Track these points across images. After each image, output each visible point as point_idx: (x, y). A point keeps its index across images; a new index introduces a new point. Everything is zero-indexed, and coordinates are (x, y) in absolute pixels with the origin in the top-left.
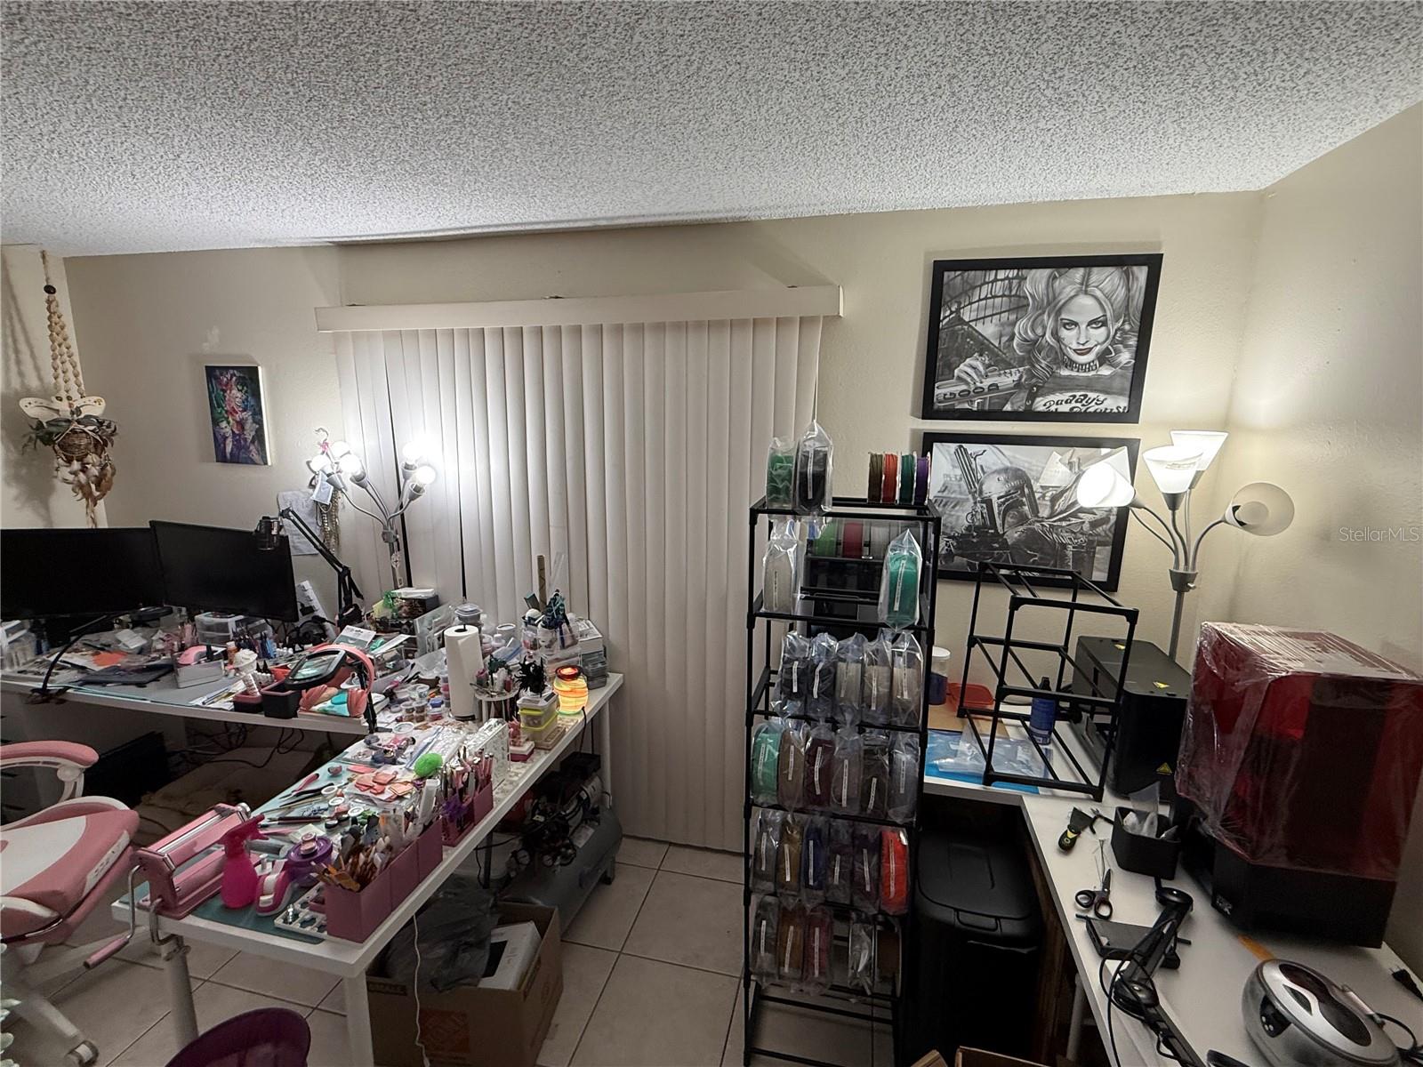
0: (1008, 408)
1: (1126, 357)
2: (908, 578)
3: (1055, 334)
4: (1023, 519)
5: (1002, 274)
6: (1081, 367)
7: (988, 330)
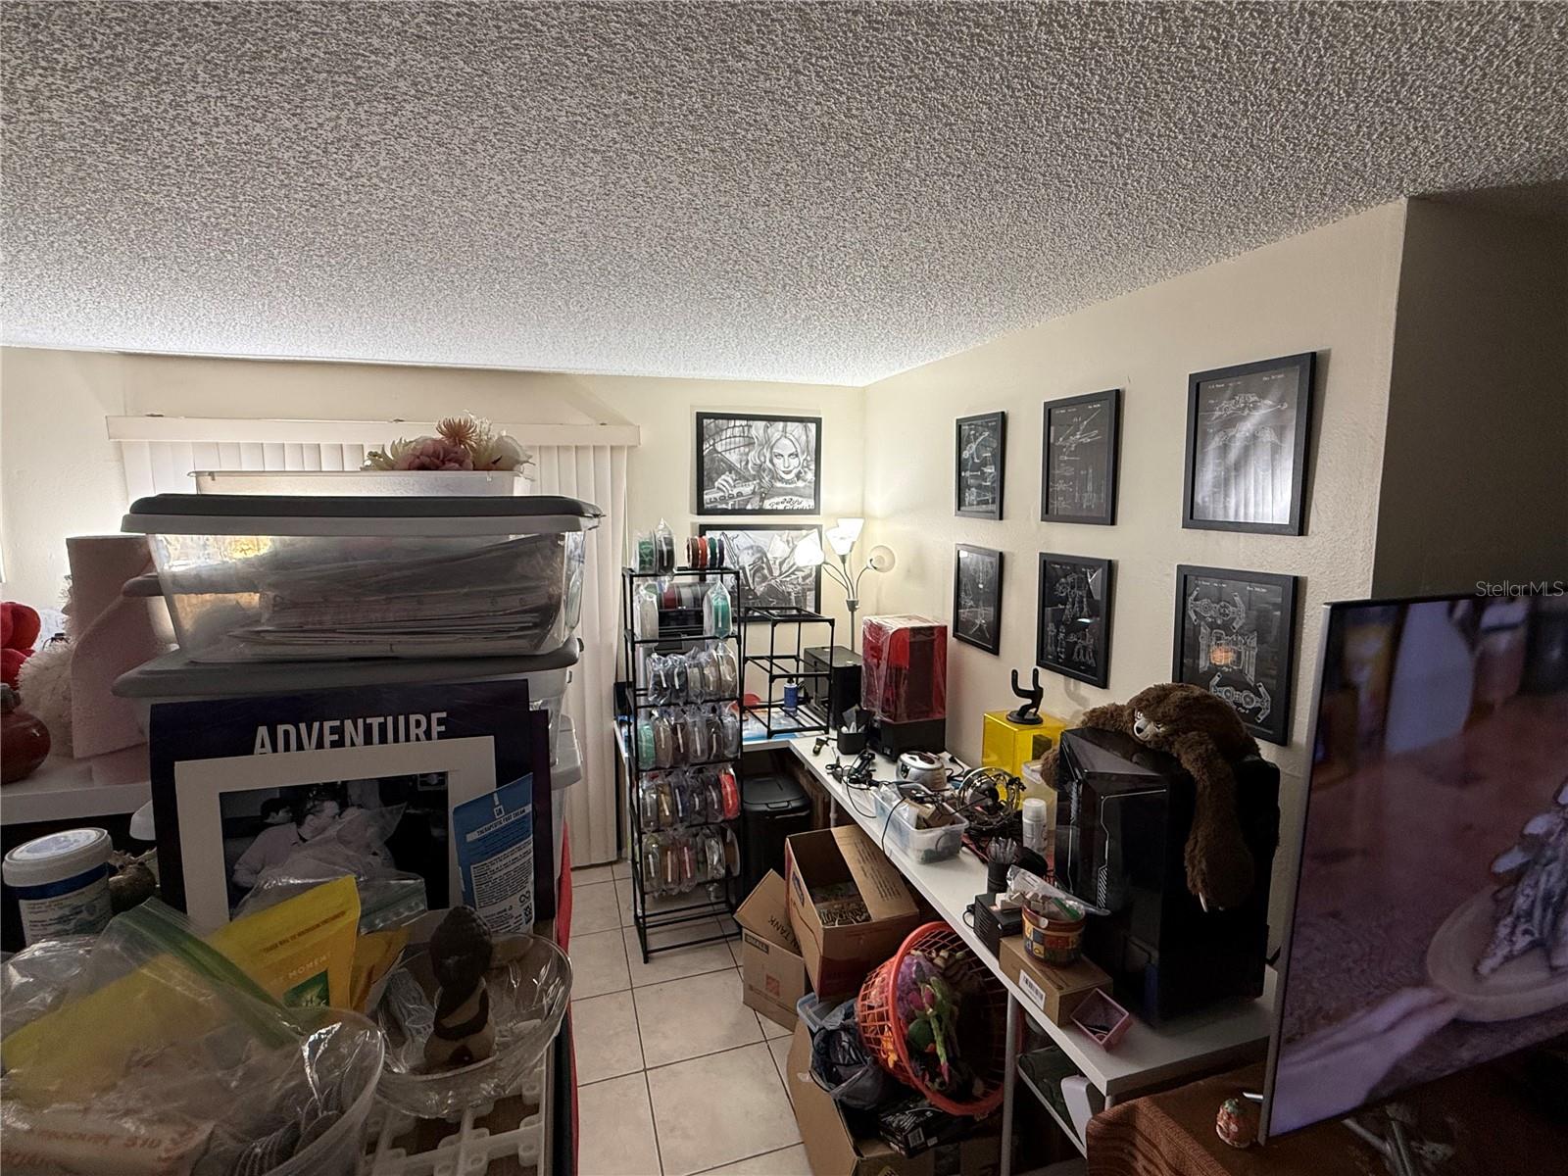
2: (725, 608)
3: (771, 461)
4: (764, 578)
6: (787, 482)
7: (733, 457)
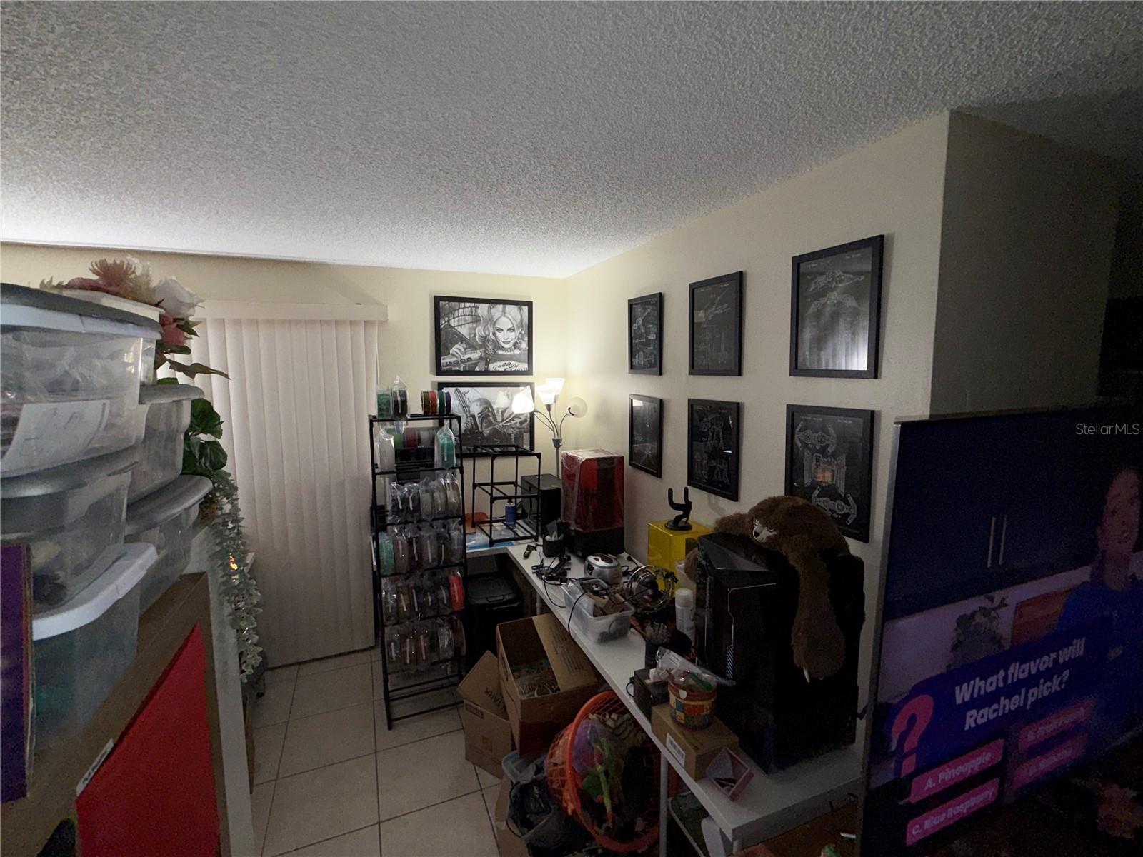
0: (477, 369)
1: (524, 345)
2: (450, 445)
3: (494, 334)
4: (490, 424)
5: (467, 305)
6: (507, 350)
7: (464, 331)
